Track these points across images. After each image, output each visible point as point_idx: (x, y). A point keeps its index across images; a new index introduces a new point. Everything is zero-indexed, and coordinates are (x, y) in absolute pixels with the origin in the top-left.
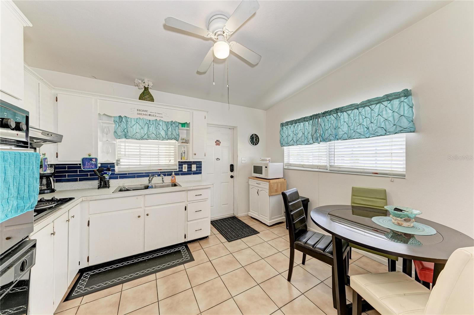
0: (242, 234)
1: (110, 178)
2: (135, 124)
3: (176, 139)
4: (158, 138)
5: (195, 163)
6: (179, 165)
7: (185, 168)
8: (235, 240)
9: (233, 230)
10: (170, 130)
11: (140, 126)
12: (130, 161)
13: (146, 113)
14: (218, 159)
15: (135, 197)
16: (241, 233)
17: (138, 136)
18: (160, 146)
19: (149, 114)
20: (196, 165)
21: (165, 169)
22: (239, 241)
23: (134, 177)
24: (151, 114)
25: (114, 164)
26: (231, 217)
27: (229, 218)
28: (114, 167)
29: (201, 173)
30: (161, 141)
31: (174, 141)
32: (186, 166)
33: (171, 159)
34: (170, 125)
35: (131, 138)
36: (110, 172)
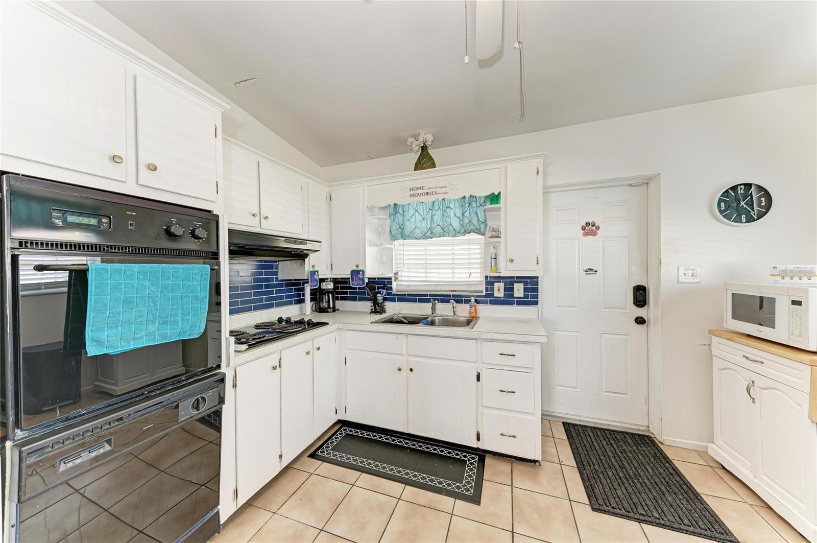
0: (652, 508)
1: (385, 299)
2: (413, 215)
3: (476, 231)
4: (445, 233)
5: (520, 279)
6: (487, 283)
7: (499, 290)
8: (615, 514)
9: (624, 480)
10: (467, 216)
11: (421, 215)
12: (411, 274)
13: (422, 191)
14: (589, 271)
15: (395, 336)
16: (649, 503)
17: (418, 232)
18: (455, 248)
19: (425, 191)
20: (523, 284)
21: (461, 289)
22: (633, 525)
23: (414, 301)
24: (429, 191)
25: (391, 279)
26: (633, 434)
27: (628, 433)
28: (391, 283)
29: (536, 303)
30: (451, 238)
31: (474, 236)
32: (502, 285)
33: (471, 271)
34: (467, 205)
35: (408, 237)
36: (385, 292)
